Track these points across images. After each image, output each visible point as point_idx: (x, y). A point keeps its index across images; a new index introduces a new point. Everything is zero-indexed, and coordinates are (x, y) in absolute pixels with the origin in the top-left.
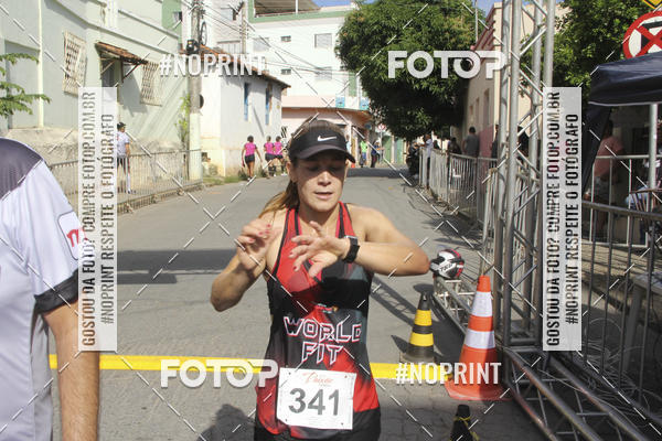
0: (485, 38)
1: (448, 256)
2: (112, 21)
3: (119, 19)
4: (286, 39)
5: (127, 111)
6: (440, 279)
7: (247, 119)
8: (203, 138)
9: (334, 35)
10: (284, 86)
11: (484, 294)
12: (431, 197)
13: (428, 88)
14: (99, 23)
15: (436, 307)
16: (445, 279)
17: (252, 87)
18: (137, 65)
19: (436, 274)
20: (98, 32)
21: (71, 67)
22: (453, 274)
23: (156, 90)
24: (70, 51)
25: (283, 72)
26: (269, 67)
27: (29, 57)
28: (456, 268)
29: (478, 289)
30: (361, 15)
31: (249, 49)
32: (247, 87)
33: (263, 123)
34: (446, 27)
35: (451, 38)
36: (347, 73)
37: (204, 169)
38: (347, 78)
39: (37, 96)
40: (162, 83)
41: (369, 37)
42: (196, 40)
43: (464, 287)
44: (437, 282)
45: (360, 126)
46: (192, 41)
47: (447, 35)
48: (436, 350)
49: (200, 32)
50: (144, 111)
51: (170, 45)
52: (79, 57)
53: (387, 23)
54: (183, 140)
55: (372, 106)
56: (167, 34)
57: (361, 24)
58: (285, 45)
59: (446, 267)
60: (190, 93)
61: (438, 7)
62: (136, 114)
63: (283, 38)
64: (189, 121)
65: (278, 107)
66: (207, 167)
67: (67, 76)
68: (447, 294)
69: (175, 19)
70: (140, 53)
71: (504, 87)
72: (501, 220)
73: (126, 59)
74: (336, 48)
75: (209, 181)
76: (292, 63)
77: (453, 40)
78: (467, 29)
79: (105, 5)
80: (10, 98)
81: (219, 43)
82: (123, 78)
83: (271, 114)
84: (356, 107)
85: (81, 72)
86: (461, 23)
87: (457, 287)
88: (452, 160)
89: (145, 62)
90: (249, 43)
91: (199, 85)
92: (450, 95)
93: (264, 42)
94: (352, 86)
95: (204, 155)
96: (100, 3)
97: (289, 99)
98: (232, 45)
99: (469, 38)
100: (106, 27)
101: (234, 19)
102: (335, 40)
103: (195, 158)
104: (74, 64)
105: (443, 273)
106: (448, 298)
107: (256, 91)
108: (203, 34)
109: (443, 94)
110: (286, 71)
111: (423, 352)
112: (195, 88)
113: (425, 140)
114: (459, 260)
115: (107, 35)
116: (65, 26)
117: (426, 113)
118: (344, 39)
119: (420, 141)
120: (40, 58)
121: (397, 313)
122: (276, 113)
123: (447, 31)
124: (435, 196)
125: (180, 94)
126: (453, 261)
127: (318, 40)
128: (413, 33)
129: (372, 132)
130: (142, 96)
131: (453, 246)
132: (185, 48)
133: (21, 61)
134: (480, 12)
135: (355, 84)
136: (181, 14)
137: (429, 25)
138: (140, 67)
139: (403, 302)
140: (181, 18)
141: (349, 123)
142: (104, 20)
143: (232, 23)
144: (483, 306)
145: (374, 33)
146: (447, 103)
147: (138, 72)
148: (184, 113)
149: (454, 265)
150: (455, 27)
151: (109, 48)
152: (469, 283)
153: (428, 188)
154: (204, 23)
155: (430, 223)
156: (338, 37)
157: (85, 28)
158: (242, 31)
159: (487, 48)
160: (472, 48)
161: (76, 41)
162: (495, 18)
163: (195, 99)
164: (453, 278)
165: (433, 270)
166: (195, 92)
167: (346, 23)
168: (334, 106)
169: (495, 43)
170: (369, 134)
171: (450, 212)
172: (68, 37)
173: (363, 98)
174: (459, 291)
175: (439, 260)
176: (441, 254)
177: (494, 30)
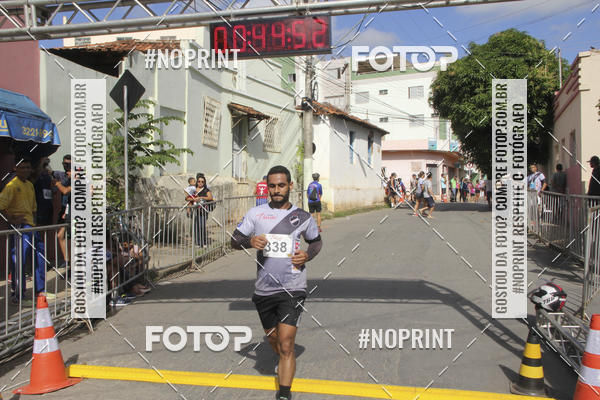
0: (569, 85)
1: (550, 290)
2: (241, 86)
3: (247, 83)
4: (384, 92)
5: (253, 159)
6: (542, 310)
7: (352, 162)
9: (427, 88)
10: (383, 133)
14: (230, 87)
15: (542, 341)
16: (548, 311)
17: (357, 134)
18: (261, 120)
19: (538, 306)
20: (230, 95)
21: (208, 124)
22: (556, 307)
23: (275, 140)
24: (208, 111)
25: (381, 120)
26: (370, 117)
27: (178, 119)
28: (558, 302)
29: (591, 327)
30: (452, 70)
31: (352, 102)
32: (352, 135)
33: (366, 165)
34: (531, 77)
35: (536, 85)
36: (438, 119)
38: (438, 124)
39: (184, 150)
40: (281, 134)
41: (459, 88)
42: (310, 97)
43: (567, 320)
44: (539, 313)
45: (451, 165)
46: (306, 98)
47: (532, 83)
48: (546, 382)
49: (312, 91)
50: (267, 157)
51: (286, 101)
52: (215, 115)
53: (476, 75)
54: (298, 181)
55: (463, 148)
56: (285, 93)
57: (451, 78)
58: (383, 98)
59: (548, 301)
60: (304, 141)
61: (522, 60)
62: (259, 160)
63: (381, 92)
64: (303, 165)
65: (379, 151)
67: (206, 131)
68: (550, 326)
69: (289, 80)
70: (264, 110)
73: (252, 116)
74: (430, 99)
76: (386, 111)
77: (538, 87)
78: (551, 77)
79: (236, 73)
80: (163, 153)
81: (327, 98)
82: (249, 131)
83: (372, 157)
84: (447, 149)
85: (216, 127)
86: (545, 71)
87: (559, 320)
89: (268, 118)
90: (353, 97)
91: (312, 134)
92: (535, 136)
93: (364, 96)
94: (443, 131)
96: (232, 72)
97: (387, 144)
98: (337, 99)
99: (553, 85)
100: (237, 90)
101: (339, 77)
102: (428, 92)
104: (211, 122)
105: (545, 305)
106: (551, 329)
107: (359, 138)
108: (316, 92)
109: (529, 135)
110: (386, 120)
111: (533, 384)
112: (308, 137)
114: (561, 294)
115: (237, 97)
116: (205, 91)
118: (437, 90)
120: (186, 119)
122: (376, 156)
123: (533, 80)
125: (296, 142)
126: (555, 295)
127: (411, 92)
129: (461, 170)
130: (264, 146)
131: (549, 278)
132: (299, 103)
133: (172, 123)
134: (563, 61)
135: (445, 128)
136: (294, 75)
138: (263, 122)
139: (507, 332)
140: (295, 80)
141: (440, 163)
142: (235, 85)
143: (338, 81)
144: (598, 344)
145: (464, 84)
146: (532, 143)
147: (262, 126)
148: (299, 159)
149: (556, 298)
150: (539, 76)
151: (239, 107)
152: (571, 315)
154: (316, 83)
156: (431, 90)
157: (220, 92)
158: (347, 88)
159: (572, 93)
160: (556, 93)
161: (213, 103)
162: (580, 66)
163: (309, 146)
164: (555, 311)
165: (535, 303)
166: (308, 140)
167: (438, 77)
168: (427, 148)
169: (581, 88)
170: (458, 172)
171: (542, 244)
172: (207, 100)
173: (453, 141)
174: (562, 324)
175: (542, 293)
176: (543, 288)
177: (579, 77)
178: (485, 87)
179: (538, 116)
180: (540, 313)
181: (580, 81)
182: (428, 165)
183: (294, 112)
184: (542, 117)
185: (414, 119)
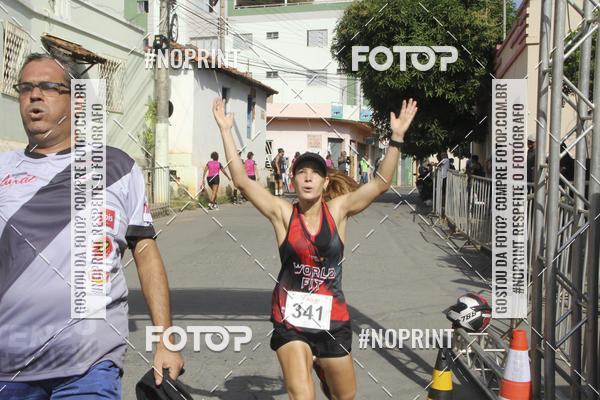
0: (514, 36)
1: (471, 303)
2: (64, 11)
3: (73, 8)
4: (273, 35)
6: (461, 330)
8: (171, 153)
9: (330, 31)
10: (269, 92)
11: (519, 352)
12: (447, 228)
13: (444, 94)
15: (457, 367)
16: (468, 330)
17: (232, 92)
18: (93, 64)
19: (456, 325)
20: (46, 23)
21: (11, 64)
22: (477, 325)
24: (11, 46)
25: (269, 75)
26: (251, 69)
28: (481, 318)
29: (511, 346)
30: (364, 8)
31: (228, 47)
32: (225, 94)
33: (244, 135)
34: (467, 22)
35: (473, 35)
36: (345, 77)
37: (171, 190)
38: (345, 83)
40: (123, 86)
42: (166, 35)
43: (492, 342)
44: (457, 334)
45: (362, 141)
46: (161, 36)
47: (468, 32)
49: (170, 26)
51: (134, 41)
52: (21, 53)
53: (395, 17)
54: (147, 155)
55: (375, 116)
56: (130, 26)
57: (364, 19)
58: (272, 43)
59: (468, 317)
60: (157, 99)
63: (269, 34)
64: (155, 133)
65: (263, 117)
66: (175, 188)
68: (470, 351)
69: (139, 9)
70: (98, 49)
71: (544, 97)
72: (540, 261)
73: (80, 57)
74: (333, 47)
75: (178, 204)
76: (275, 62)
77: (476, 38)
78: (493, 25)
81: (192, 39)
83: (254, 124)
84: (356, 118)
86: (485, 17)
87: (483, 342)
88: (473, 183)
89: (103, 61)
90: (229, 40)
91: (167, 89)
92: (470, 104)
93: (245, 40)
94: (352, 93)
95: (173, 173)
97: (275, 107)
98: (207, 42)
99: (495, 35)
100: (56, 16)
101: (211, 10)
102: (331, 37)
103: (161, 177)
104: (16, 61)
105: (465, 323)
106: (472, 355)
107: (235, 98)
108: (174, 29)
109: (462, 103)
110: (272, 74)
112: (163, 92)
113: (439, 158)
114: (484, 308)
115: (56, 27)
117: (442, 125)
118: (344, 36)
119: (433, 159)
121: (408, 373)
122: (259, 124)
123: (468, 26)
124: (452, 227)
125: (144, 100)
126: (477, 309)
127: (310, 38)
128: (425, 30)
129: (375, 148)
131: (475, 290)
132: (151, 44)
135: (355, 89)
136: (146, 3)
137: (445, 20)
138: (97, 67)
139: (415, 358)
140: (146, 9)
141: (347, 137)
142: (53, 8)
143: (208, 16)
144: (519, 368)
145: (379, 29)
146: (467, 114)
148: (149, 123)
149: (478, 314)
150: (477, 22)
151: (59, 42)
152: (497, 336)
153: (443, 216)
154: (175, 16)
155: (447, 260)
156: (335, 35)
157: (30, 18)
158: (221, 26)
159: (517, 47)
160: (498, 47)
161: (18, 33)
162: (528, 10)
163: (163, 106)
164: (477, 330)
165: (452, 320)
166: (163, 97)
167: (345, 18)
168: (330, 117)
169: (528, 40)
170: (370, 150)
171: (471, 247)
172: (9, 28)
173: (364, 108)
174: (486, 347)
175: (460, 307)
176: (462, 300)
177: (527, 26)
178: (407, 34)
179: (475, 77)
180: (459, 334)
181: (528, 31)
182: (330, 140)
183: (143, 56)
184: (480, 78)
185: (314, 76)
